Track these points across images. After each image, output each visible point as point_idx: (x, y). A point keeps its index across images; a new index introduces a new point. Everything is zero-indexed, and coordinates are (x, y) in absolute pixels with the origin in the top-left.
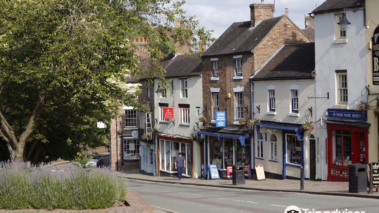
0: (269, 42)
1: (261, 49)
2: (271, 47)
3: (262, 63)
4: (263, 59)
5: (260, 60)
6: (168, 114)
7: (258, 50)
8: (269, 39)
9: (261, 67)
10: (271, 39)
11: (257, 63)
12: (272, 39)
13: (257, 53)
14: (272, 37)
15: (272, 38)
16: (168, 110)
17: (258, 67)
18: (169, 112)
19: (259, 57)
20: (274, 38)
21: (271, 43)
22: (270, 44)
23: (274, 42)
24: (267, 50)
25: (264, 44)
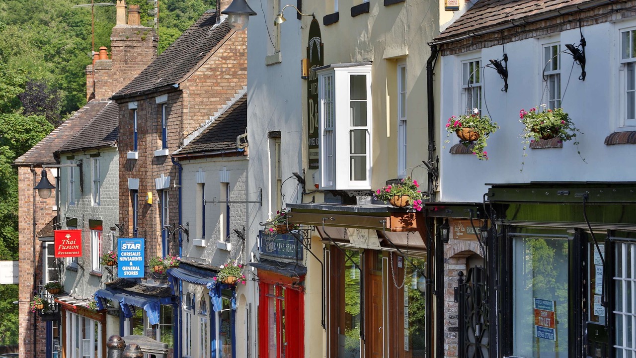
0: (228, 62)
1: (202, 80)
2: (231, 73)
3: (204, 115)
4: (208, 105)
5: (201, 107)
6: (66, 245)
7: (194, 81)
8: (225, 54)
9: (202, 124)
10: (231, 54)
11: (192, 114)
12: (235, 54)
13: (191, 88)
14: (236, 49)
15: (235, 51)
16: (68, 236)
17: (193, 125)
18: (70, 239)
19: (197, 99)
20: (242, 51)
21: (231, 63)
22: (230, 66)
23: (242, 61)
24: (219, 81)
25: (213, 66)
